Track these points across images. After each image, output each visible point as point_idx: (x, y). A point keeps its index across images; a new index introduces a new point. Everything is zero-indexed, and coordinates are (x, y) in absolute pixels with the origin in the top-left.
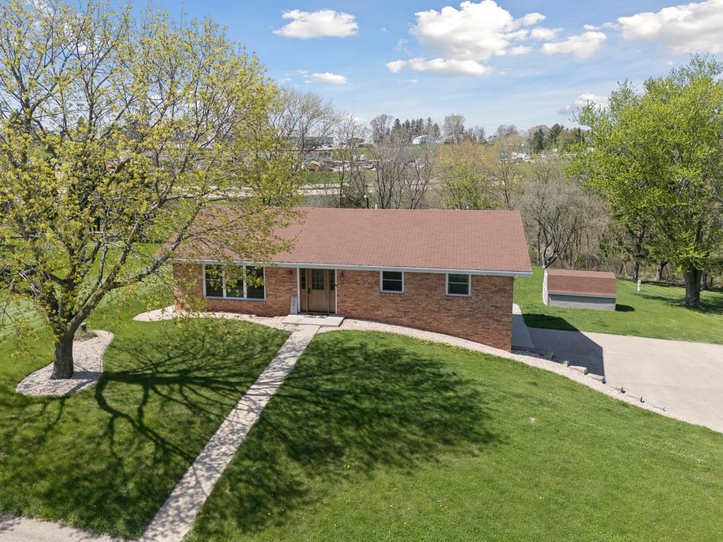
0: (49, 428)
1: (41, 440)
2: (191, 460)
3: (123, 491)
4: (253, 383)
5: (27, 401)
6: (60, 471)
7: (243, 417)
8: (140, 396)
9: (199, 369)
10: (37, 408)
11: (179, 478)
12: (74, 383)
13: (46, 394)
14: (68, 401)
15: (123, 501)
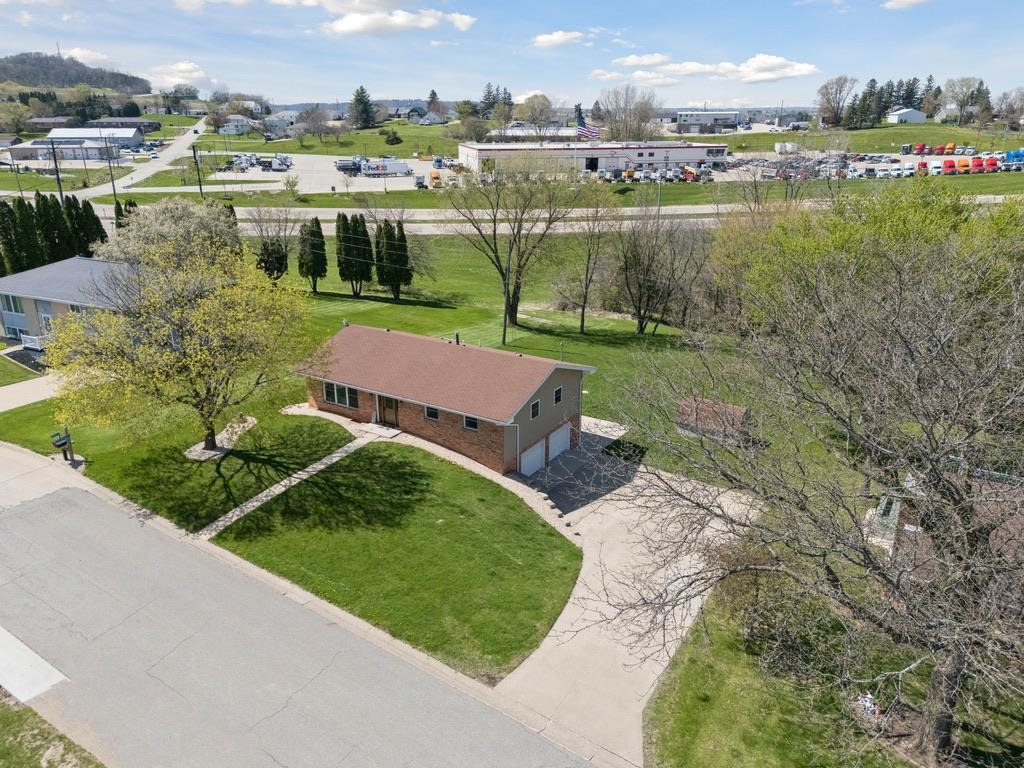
0: (188, 477)
1: (182, 482)
2: (236, 506)
3: (200, 513)
4: (300, 470)
5: (186, 460)
6: (180, 499)
7: (278, 489)
8: (238, 467)
9: (282, 455)
10: (189, 465)
11: (226, 512)
12: (213, 453)
13: (196, 458)
14: (204, 464)
15: (198, 517)
